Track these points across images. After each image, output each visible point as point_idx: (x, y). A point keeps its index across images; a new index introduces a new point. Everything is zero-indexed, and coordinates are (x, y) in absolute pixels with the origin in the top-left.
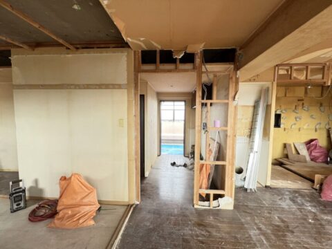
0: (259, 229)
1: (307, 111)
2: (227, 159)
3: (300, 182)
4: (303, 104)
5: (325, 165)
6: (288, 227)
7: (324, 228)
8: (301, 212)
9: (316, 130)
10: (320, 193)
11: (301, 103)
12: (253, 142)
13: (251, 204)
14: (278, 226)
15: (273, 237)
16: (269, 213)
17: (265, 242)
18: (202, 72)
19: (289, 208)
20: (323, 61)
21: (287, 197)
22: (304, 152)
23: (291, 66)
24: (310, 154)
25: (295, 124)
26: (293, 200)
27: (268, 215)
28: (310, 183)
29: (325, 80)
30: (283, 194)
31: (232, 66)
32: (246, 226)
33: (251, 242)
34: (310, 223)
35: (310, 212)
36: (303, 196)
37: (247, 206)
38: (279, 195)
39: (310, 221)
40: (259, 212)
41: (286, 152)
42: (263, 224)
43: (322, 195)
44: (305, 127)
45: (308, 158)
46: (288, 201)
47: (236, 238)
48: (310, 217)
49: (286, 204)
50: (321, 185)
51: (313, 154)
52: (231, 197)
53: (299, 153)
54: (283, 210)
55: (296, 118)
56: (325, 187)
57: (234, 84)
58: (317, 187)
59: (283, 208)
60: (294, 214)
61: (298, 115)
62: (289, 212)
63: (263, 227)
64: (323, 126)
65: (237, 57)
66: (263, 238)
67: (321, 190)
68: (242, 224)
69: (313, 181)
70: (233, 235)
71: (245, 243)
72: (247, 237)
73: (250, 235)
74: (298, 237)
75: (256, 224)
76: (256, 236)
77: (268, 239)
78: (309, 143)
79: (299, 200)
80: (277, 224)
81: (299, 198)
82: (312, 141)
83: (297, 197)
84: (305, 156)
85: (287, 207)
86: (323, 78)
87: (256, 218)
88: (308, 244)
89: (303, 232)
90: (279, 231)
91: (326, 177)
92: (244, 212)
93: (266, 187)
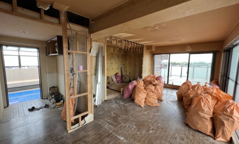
0: (108, 123)
1: (114, 60)
2: (88, 91)
3: (116, 94)
4: (113, 56)
5: (121, 84)
6: (117, 115)
7: (127, 109)
8: (120, 106)
9: (118, 69)
10: (123, 96)
11: (112, 55)
12: (98, 77)
13: (101, 113)
14: (114, 117)
15: (114, 123)
16: (110, 113)
17: (112, 127)
18: (67, 29)
19: (116, 107)
20: (121, 38)
21: (114, 102)
22: (115, 80)
23: (111, 37)
24: (117, 80)
25: (111, 66)
26: (116, 103)
27: (109, 114)
28: (119, 93)
29: (122, 47)
30: (112, 102)
31: (87, 30)
32: (102, 125)
33: (107, 131)
34: (123, 109)
35: (122, 105)
36: (118, 99)
37: (99, 115)
38: (111, 103)
39: (123, 108)
40: (106, 114)
41: (108, 81)
42: (109, 119)
43: (124, 96)
44: (114, 67)
45: (116, 82)
46: (115, 104)
47: (100, 134)
48: (123, 107)
49: (114, 106)
50: (123, 92)
51: (118, 80)
52: (92, 113)
53: (113, 81)
54: (114, 109)
55: (111, 63)
56: (124, 93)
57: (90, 42)
58: (122, 93)
59: (114, 108)
60: (118, 109)
61: (112, 62)
62: (116, 108)
63: (109, 121)
64: (119, 66)
65: (90, 25)
66: (111, 126)
67: (123, 94)
68: (100, 125)
69: (120, 92)
70: (98, 133)
71: (104, 134)
72: (105, 130)
73: (105, 128)
74: (121, 117)
75: (106, 121)
76: (108, 127)
77: (112, 125)
78: (116, 74)
79: (118, 102)
80: (114, 116)
81: (118, 101)
82: (117, 74)
83: (117, 101)
84: (115, 81)
85: (115, 107)
86: (121, 45)
87: (105, 118)
88: (125, 118)
89: (122, 114)
90: (115, 119)
91: (124, 88)
92: (99, 118)
93: (105, 101)
